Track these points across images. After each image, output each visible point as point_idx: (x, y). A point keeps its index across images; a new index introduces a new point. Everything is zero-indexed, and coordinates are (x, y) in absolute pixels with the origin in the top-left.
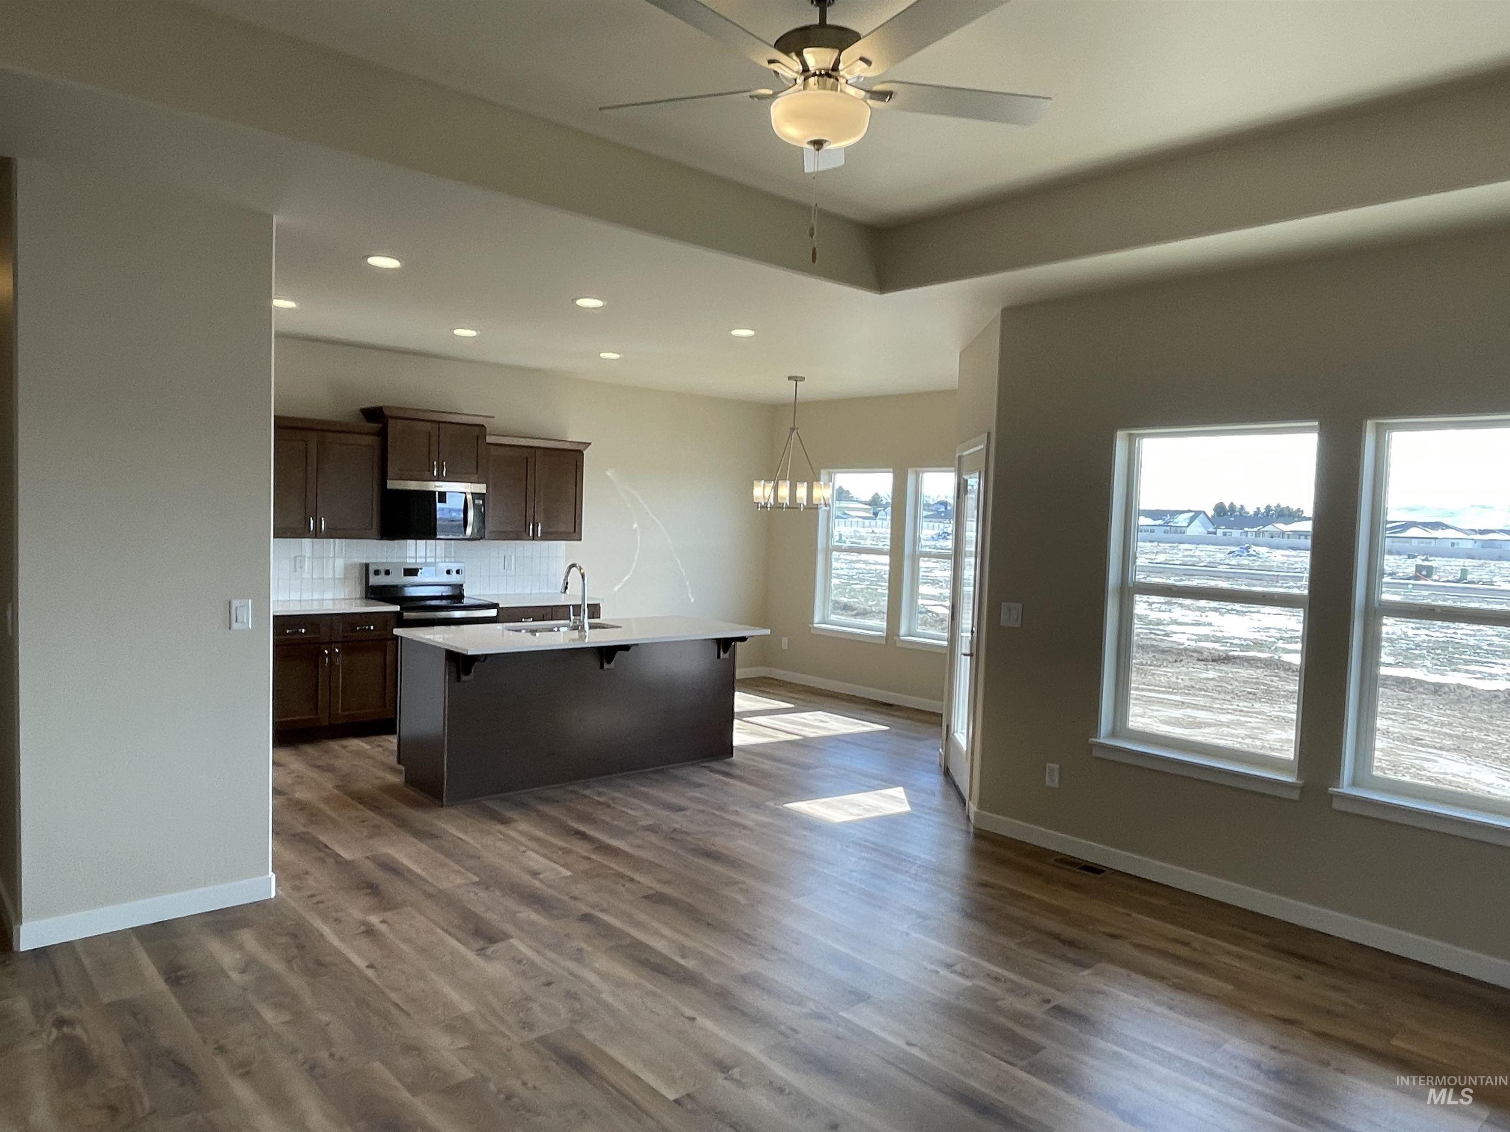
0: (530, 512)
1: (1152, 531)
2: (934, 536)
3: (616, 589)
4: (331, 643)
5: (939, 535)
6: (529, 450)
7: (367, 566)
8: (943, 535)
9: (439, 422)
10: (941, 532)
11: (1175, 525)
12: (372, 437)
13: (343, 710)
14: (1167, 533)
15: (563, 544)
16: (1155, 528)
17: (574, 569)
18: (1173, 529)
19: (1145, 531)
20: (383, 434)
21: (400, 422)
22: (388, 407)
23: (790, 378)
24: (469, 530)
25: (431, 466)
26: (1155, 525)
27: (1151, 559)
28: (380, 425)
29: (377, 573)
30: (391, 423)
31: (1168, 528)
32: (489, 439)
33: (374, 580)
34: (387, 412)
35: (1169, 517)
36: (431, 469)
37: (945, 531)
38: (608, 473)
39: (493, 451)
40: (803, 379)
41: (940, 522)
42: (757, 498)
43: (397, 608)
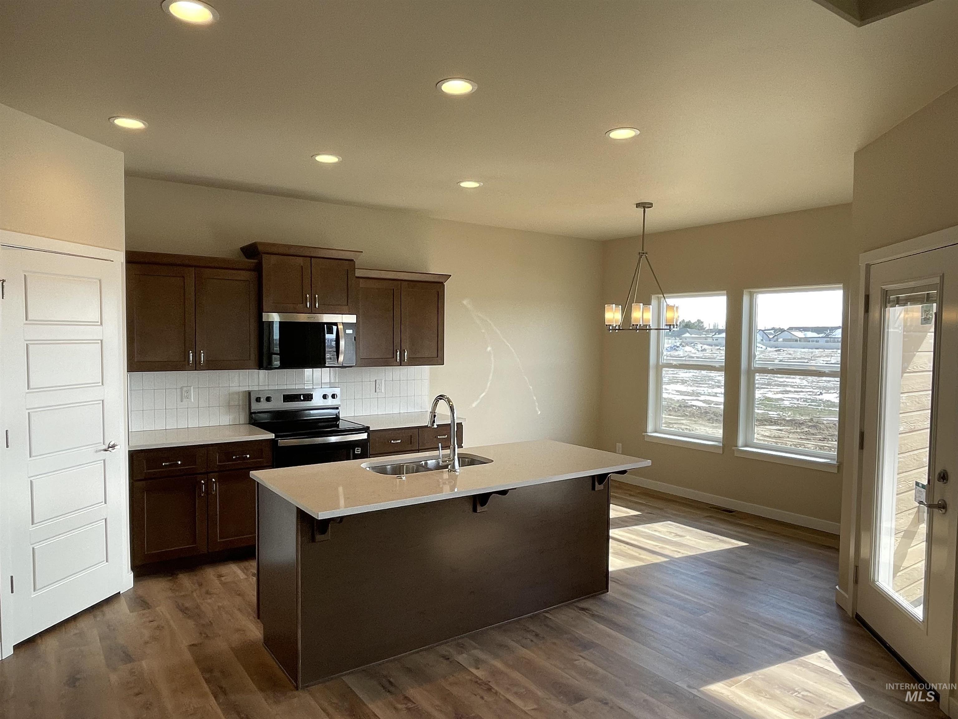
0: (397, 340)
1: (817, 342)
2: (668, 348)
3: (474, 405)
4: (207, 473)
5: (671, 348)
6: (396, 282)
7: (249, 393)
8: (674, 347)
9: (311, 257)
10: (672, 346)
11: (834, 337)
12: (248, 273)
13: (220, 538)
14: (828, 342)
15: (426, 368)
16: (818, 339)
17: (441, 402)
18: (832, 339)
19: (812, 341)
20: (258, 269)
21: (274, 258)
22: (261, 244)
23: (638, 205)
24: (341, 358)
25: (304, 298)
26: (819, 337)
27: (827, 361)
28: (256, 261)
29: (258, 400)
30: (264, 256)
31: (829, 339)
32: (358, 273)
33: (256, 407)
34: (260, 248)
35: (829, 332)
36: (304, 302)
37: (675, 345)
38: (465, 302)
39: (362, 284)
40: (650, 205)
41: (669, 339)
42: (609, 321)
43: (272, 436)
